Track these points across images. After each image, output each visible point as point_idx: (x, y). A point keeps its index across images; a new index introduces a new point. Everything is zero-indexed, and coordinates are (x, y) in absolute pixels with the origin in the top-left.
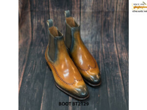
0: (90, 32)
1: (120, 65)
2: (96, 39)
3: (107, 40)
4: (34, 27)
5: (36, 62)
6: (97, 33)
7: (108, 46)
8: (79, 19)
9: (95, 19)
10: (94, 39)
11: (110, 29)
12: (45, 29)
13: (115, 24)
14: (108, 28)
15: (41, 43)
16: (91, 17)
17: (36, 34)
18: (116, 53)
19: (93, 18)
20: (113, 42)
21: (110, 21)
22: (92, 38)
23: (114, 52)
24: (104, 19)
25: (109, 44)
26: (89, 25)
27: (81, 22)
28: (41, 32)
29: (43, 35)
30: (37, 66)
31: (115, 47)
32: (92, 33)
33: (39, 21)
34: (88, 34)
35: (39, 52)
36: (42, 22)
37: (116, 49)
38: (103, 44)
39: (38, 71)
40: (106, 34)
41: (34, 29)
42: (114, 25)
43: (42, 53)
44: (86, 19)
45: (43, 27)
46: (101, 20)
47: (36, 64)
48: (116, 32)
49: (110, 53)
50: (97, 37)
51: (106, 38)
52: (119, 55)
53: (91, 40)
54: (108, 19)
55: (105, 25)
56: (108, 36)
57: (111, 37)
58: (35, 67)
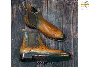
0: (55, 16)
1: (74, 44)
2: (59, 20)
3: (67, 21)
4: (14, 11)
5: (15, 40)
6: (60, 16)
7: (67, 27)
8: (46, 7)
9: (59, 7)
10: (57, 20)
11: (69, 14)
12: (22, 12)
13: (74, 11)
14: (68, 13)
15: (20, 23)
16: (55, 6)
17: (16, 15)
18: (72, 34)
19: (57, 7)
20: (71, 23)
21: (70, 9)
22: (56, 19)
23: (71, 33)
24: (65, 7)
25: (67, 25)
26: (54, 11)
27: (48, 9)
28: (19, 14)
29: (20, 16)
30: (16, 43)
31: (72, 27)
32: (56, 16)
33: (17, 7)
34: (53, 16)
35: (18, 31)
36: (19, 8)
37: (72, 30)
38: (63, 26)
39: (16, 48)
40: (66, 17)
41: (14, 12)
42: (72, 11)
43: (20, 31)
44: (52, 7)
45: (21, 11)
46: (63, 8)
47: (15, 42)
48: (74, 16)
49: (67, 33)
50: (60, 19)
51: (66, 20)
52: (74, 35)
53: (55, 22)
54: (69, 7)
55: (66, 11)
56: (67, 18)
57: (70, 19)
58: (15, 44)
